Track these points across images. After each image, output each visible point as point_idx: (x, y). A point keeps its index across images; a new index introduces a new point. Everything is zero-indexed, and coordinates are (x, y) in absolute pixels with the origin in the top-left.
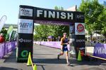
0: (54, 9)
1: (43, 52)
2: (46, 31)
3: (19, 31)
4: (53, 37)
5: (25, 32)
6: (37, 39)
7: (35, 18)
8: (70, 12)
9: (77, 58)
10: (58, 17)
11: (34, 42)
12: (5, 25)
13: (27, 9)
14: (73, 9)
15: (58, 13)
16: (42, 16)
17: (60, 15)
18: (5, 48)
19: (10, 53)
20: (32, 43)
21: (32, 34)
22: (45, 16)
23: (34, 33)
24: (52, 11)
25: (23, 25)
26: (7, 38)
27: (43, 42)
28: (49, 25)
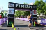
0: (23, 4)
1: (19, 22)
2: (20, 13)
3: (8, 13)
4: (23, 16)
5: (11, 14)
6: (16, 17)
7: (15, 8)
8: (30, 5)
9: (33, 25)
10: (25, 7)
11: (15, 18)
12: (2, 11)
13: (12, 4)
14: (32, 4)
15: (25, 6)
16: (18, 7)
17: (26, 6)
18: (2, 21)
19: (4, 23)
20: (14, 18)
21: (14, 15)
22: (20, 7)
23: (15, 14)
24: (23, 5)
25: (10, 11)
26: (3, 16)
27: (19, 18)
28: (21, 11)
